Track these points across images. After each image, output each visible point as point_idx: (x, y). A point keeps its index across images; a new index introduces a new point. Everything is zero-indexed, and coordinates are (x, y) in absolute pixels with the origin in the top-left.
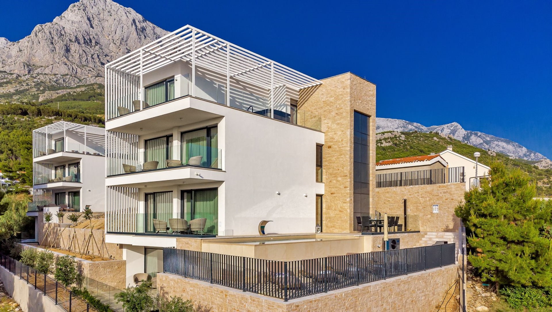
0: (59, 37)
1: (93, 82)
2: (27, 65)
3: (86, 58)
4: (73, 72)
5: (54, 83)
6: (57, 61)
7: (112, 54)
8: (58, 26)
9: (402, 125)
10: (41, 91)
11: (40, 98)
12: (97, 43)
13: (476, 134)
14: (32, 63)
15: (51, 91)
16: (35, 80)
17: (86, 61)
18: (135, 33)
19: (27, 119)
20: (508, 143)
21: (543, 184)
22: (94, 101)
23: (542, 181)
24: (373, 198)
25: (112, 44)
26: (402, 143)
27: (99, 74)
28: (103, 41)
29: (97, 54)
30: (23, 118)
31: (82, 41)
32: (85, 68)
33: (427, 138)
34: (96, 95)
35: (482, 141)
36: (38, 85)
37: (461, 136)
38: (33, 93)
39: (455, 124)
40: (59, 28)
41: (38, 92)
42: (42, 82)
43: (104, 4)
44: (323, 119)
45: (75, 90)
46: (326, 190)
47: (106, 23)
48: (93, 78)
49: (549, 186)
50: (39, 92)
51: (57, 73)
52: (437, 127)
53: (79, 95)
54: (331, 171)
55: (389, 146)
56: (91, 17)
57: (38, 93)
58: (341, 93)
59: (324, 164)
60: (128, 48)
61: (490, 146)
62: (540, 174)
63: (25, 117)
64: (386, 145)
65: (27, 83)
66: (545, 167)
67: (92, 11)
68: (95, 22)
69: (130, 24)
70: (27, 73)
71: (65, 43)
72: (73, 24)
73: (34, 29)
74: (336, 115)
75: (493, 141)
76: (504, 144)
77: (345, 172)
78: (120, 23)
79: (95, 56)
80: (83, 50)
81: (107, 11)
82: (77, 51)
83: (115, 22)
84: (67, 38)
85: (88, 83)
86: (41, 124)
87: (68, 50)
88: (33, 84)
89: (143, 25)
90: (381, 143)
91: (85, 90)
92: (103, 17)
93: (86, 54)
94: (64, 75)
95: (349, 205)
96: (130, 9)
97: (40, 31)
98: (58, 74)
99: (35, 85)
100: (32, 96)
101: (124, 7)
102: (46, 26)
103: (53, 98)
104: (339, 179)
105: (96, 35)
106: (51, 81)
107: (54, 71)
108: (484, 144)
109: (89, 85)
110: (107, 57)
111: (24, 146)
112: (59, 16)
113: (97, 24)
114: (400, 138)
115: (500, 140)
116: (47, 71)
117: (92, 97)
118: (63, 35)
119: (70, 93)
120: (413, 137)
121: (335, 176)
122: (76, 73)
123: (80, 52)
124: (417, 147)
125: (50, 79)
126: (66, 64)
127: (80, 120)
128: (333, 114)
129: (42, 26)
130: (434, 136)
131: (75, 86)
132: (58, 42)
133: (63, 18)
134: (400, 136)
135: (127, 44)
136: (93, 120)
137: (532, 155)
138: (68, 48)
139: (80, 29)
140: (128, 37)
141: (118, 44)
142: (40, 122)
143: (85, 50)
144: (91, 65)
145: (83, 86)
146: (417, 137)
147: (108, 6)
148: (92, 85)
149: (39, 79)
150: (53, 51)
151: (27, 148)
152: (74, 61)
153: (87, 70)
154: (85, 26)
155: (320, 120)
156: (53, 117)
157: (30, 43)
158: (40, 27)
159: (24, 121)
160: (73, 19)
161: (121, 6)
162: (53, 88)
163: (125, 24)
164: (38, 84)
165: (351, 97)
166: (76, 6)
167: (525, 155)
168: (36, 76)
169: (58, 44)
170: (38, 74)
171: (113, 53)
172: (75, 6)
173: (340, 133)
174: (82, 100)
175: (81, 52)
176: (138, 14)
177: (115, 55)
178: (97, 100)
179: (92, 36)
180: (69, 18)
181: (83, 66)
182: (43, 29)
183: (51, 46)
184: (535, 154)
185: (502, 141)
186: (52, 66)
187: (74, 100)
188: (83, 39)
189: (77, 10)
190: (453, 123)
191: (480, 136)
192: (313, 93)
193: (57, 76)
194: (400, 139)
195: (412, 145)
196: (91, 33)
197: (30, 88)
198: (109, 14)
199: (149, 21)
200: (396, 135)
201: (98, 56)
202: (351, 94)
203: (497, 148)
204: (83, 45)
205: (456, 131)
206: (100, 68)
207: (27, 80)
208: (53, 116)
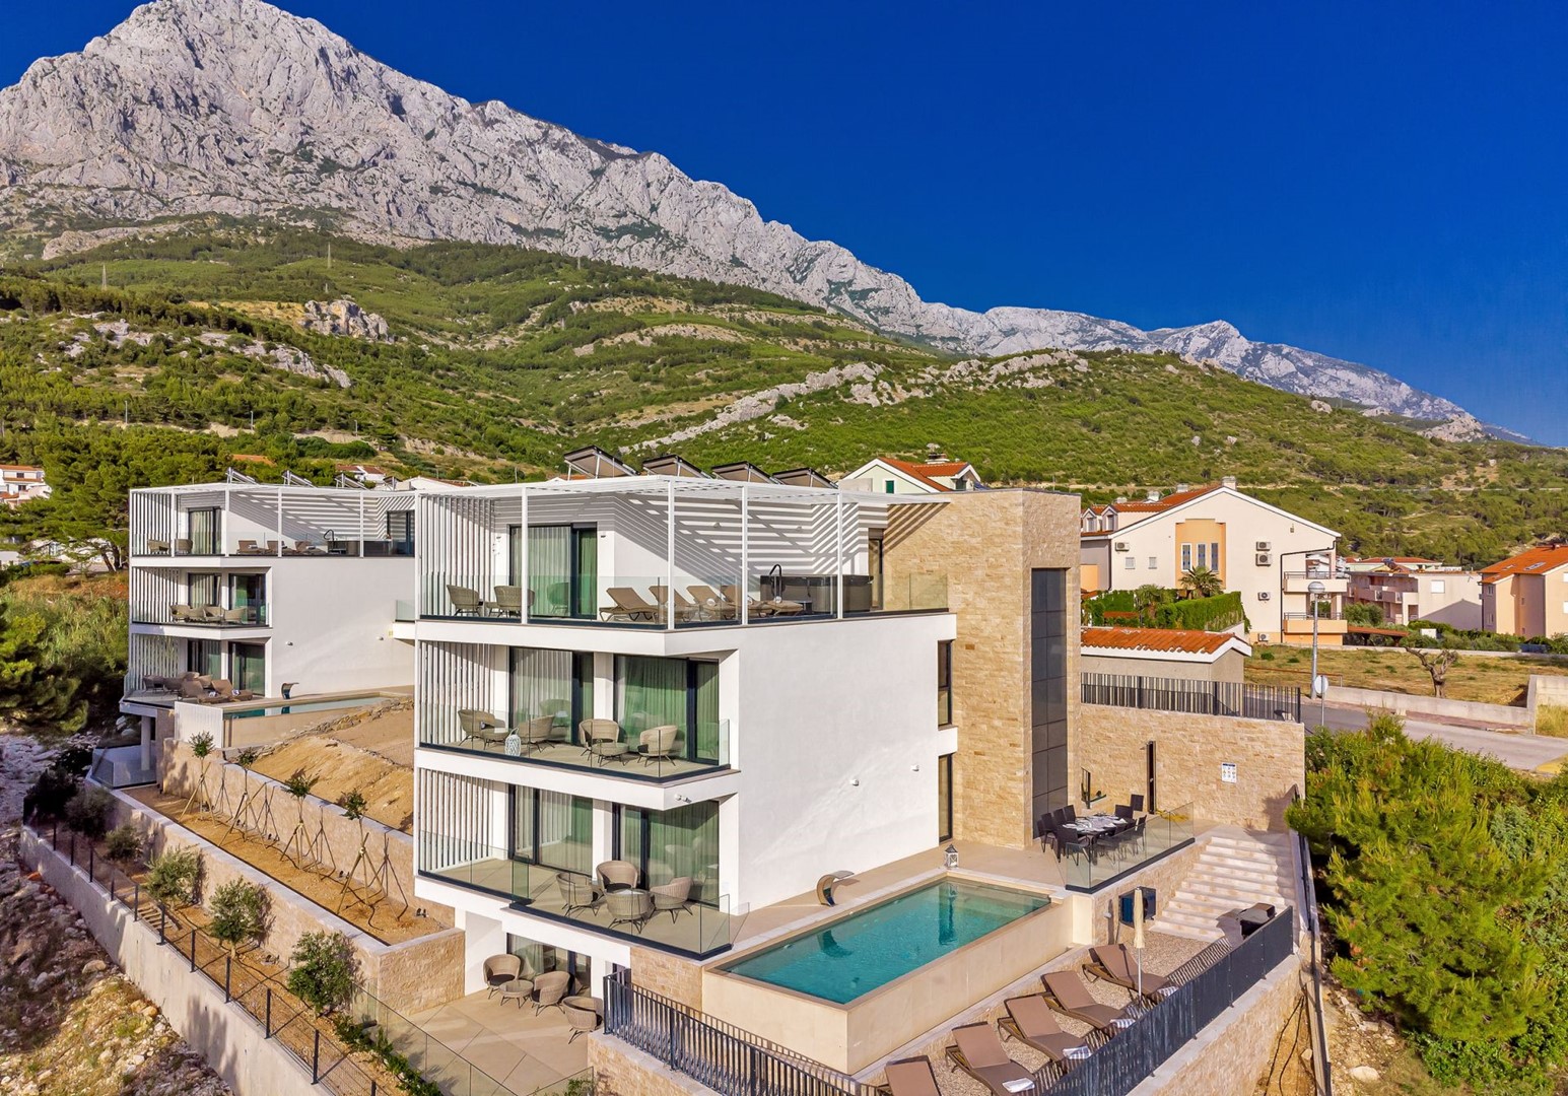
0: (104, 90)
1: (202, 209)
2: (8, 162)
3: (182, 146)
4: (143, 180)
5: (86, 210)
6: (97, 151)
7: (257, 136)
8: (100, 62)
9: (1078, 326)
10: (48, 229)
11: (47, 248)
12: (216, 108)
13: (1278, 351)
14: (20, 156)
15: (80, 232)
16: (33, 201)
17: (181, 153)
18: (326, 84)
19: (19, 318)
20: (1361, 372)
21: (1456, 484)
22: (207, 259)
23: (1453, 477)
24: (1075, 751)
25: (258, 110)
26: (1080, 380)
27: (220, 186)
28: (230, 101)
29: (216, 136)
30: (6, 316)
31: (170, 102)
32: (180, 173)
33: (1146, 367)
34: (213, 246)
35: (1292, 369)
36: (38, 214)
37: (1237, 354)
38: (25, 236)
39: (1222, 324)
40: (102, 68)
41: (39, 233)
42: (50, 206)
43: (236, 8)
44: (951, 581)
45: (150, 230)
46: (960, 743)
47: (242, 56)
48: (203, 198)
49: (1471, 489)
50: (43, 233)
51: (95, 182)
52: (1172, 330)
53: (162, 244)
54: (974, 701)
55: (1045, 388)
56: (197, 40)
57: (40, 237)
58: (998, 532)
59: (954, 682)
60: (307, 123)
61: (1314, 380)
62: (1447, 460)
63: (11, 312)
64: (1036, 385)
65: (5, 209)
66: (1460, 436)
67: (200, 24)
68: (209, 54)
69: (311, 59)
70: (7, 183)
71: (120, 106)
72: (145, 57)
73: (30, 70)
74: (987, 578)
75: (1321, 367)
76: (1353, 377)
77: (1012, 709)
78: (282, 57)
79: (210, 142)
80: (173, 125)
81: (243, 25)
82: (155, 128)
83: (266, 55)
84: (126, 94)
85: (188, 211)
86: (58, 331)
87: (127, 125)
88: (26, 211)
89: (349, 62)
90: (1025, 380)
91: (182, 231)
92: (231, 39)
93: (182, 134)
94: (116, 189)
95: (1022, 785)
96: (310, 22)
97: (46, 74)
98: (98, 187)
99: (30, 215)
100: (22, 242)
101: (295, 15)
102: (66, 63)
103: (86, 249)
104: (997, 723)
105: (213, 85)
106: (79, 204)
107: (86, 180)
108: (1300, 375)
109: (190, 217)
110: (244, 143)
111: (56, 454)
112: (102, 35)
113: (216, 60)
114: (1076, 367)
115: (1340, 365)
116: (66, 177)
117: (200, 250)
118: (116, 86)
119: (135, 238)
120: (1111, 363)
121: (987, 715)
122: (153, 183)
123: (164, 130)
124: (1120, 390)
125: (75, 199)
126: (123, 161)
127: (175, 320)
128: (980, 573)
129: (51, 62)
130: (1167, 363)
131: (151, 217)
132: (100, 102)
133: (114, 41)
134: (1074, 363)
135: (302, 112)
136: (211, 322)
137: (1426, 402)
138: (129, 119)
139: (164, 70)
140: (305, 95)
141: (277, 112)
142: (56, 327)
143: (180, 126)
144: (197, 164)
145: (173, 219)
146: (1122, 363)
147: (246, 13)
148: (203, 216)
149: (43, 198)
150: (85, 125)
151: (64, 462)
152: (146, 154)
153: (186, 177)
154: (180, 63)
155: (944, 581)
156: (94, 315)
157: (17, 105)
158: (48, 64)
159: (9, 325)
160: (144, 43)
161: (285, 13)
162: (84, 223)
163: (298, 59)
164: (40, 212)
165: (1025, 542)
166: (153, 10)
167: (1407, 403)
168: (34, 191)
169: (100, 110)
170: (40, 186)
171: (262, 134)
172: (149, 10)
173: (998, 621)
174: (171, 257)
175: (167, 129)
176: (334, 35)
177: (266, 140)
178: (216, 257)
179: (200, 89)
180: (132, 42)
181: (174, 166)
182: (55, 68)
183: (79, 113)
184: (1432, 401)
185: (1345, 368)
186: (80, 165)
187: (150, 256)
188: (173, 97)
189: (156, 22)
190: (1216, 323)
191: (1286, 356)
192: (927, 519)
193: (96, 191)
194: (1074, 370)
195: (1108, 385)
196: (196, 81)
197: (17, 221)
198: (250, 33)
199: (366, 53)
200: (1063, 360)
201: (218, 141)
202: (1025, 538)
203: (1333, 385)
204: (174, 112)
205: (1224, 343)
206: (223, 173)
207: (6, 200)
208: (95, 311)
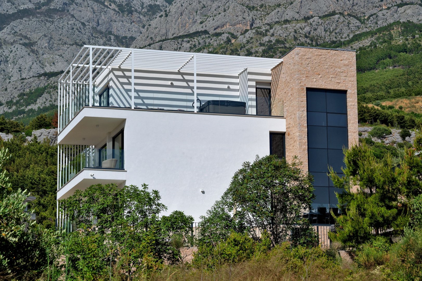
1: (390, 21)
51: (310, 13)
85: (381, 24)
91: (373, 44)
94: (326, 16)
98: (312, 17)
107: (304, 13)
109: (380, 30)
116: (290, 13)
117: (383, 58)
149: (273, 35)
168: (267, 31)
170: (271, 25)
193: (311, 21)
